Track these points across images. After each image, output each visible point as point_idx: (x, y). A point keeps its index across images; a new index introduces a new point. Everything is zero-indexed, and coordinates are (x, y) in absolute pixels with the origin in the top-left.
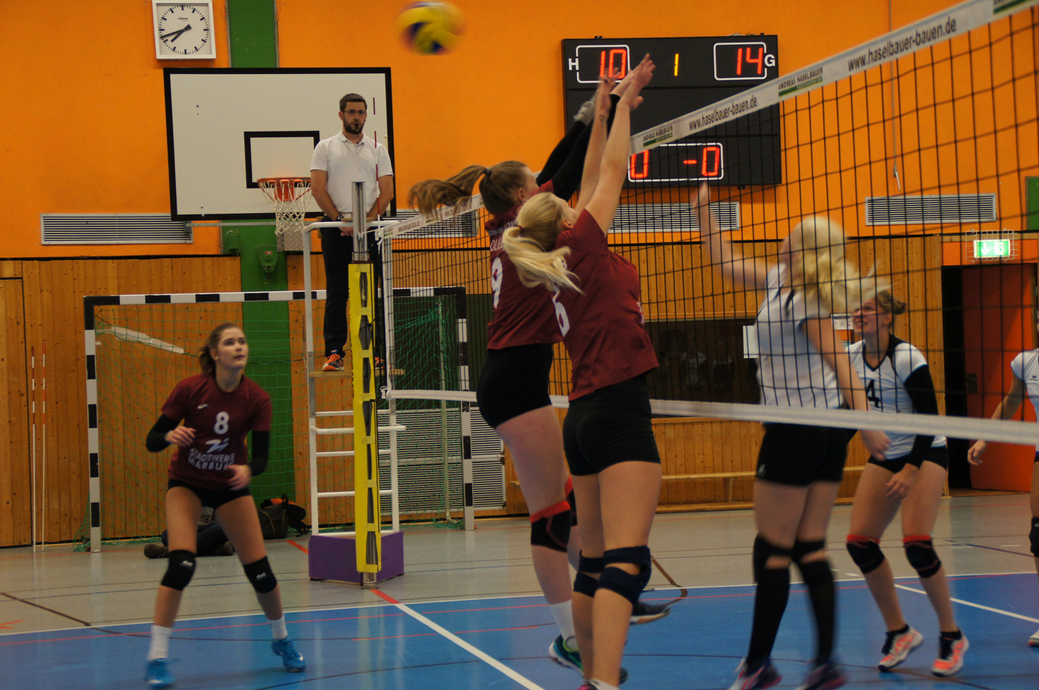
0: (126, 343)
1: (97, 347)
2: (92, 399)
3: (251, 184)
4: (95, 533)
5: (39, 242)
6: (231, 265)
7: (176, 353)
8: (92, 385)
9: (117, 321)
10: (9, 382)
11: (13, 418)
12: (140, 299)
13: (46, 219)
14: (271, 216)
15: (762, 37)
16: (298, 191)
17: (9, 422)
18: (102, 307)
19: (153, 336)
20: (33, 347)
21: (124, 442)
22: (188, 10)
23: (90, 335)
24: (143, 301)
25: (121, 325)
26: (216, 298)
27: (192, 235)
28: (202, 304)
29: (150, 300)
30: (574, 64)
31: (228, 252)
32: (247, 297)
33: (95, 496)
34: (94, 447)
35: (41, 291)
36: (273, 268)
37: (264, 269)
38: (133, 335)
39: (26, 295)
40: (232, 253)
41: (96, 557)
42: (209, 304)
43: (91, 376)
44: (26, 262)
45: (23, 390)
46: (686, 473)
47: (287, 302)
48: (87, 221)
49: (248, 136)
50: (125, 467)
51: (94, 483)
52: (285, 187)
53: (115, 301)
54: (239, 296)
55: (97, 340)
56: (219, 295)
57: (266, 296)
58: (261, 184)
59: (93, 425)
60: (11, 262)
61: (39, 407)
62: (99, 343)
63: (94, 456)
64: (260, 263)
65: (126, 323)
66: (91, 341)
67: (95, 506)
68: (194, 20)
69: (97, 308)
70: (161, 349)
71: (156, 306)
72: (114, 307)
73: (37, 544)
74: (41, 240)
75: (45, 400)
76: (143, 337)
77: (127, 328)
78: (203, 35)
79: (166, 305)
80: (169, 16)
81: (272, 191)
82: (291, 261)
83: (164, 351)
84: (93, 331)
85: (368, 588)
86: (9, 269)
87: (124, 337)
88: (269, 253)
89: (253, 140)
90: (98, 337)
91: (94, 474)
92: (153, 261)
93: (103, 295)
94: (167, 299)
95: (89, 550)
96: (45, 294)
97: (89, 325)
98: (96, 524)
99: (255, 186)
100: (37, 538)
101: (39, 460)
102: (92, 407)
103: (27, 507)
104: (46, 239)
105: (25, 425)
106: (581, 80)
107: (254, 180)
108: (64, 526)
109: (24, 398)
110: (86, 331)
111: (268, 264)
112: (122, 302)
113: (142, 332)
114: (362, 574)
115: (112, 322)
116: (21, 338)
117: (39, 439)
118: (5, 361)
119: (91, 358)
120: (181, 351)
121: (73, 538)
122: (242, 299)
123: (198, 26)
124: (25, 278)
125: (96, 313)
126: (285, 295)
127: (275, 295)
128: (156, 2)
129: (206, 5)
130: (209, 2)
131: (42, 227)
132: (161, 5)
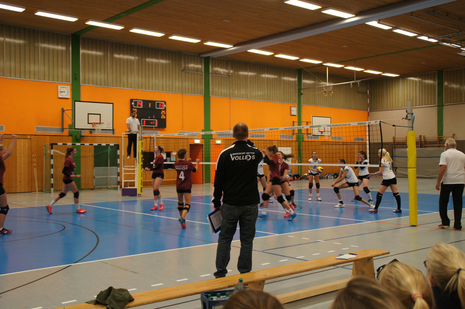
1: (53, 153)
2: (52, 163)
3: (88, 123)
4: (52, 189)
5: (35, 132)
6: (71, 138)
10: (28, 160)
13: (36, 127)
15: (163, 101)
17: (28, 167)
18: (54, 145)
20: (33, 153)
22: (65, 88)
24: (62, 144)
27: (64, 132)
30: (133, 104)
32: (72, 144)
35: (35, 141)
38: (56, 151)
39: (32, 142)
40: (70, 135)
41: (52, 194)
43: (52, 159)
44: (32, 136)
46: (149, 180)
48: (44, 128)
49: (88, 114)
51: (52, 180)
52: (94, 124)
53: (57, 144)
56: (67, 144)
57: (75, 144)
60: (29, 136)
63: (52, 174)
68: (66, 90)
78: (67, 93)
80: (61, 89)
82: (81, 137)
86: (29, 137)
88: (78, 136)
91: (52, 178)
92: (56, 136)
106: (134, 106)
109: (31, 163)
110: (51, 150)
111: (78, 138)
113: (58, 151)
116: (30, 151)
118: (27, 156)
119: (52, 155)
122: (80, 145)
123: (66, 91)
124: (32, 139)
127: (78, 144)
128: (59, 86)
129: (68, 87)
130: (69, 87)
131: (35, 129)
132: (60, 87)
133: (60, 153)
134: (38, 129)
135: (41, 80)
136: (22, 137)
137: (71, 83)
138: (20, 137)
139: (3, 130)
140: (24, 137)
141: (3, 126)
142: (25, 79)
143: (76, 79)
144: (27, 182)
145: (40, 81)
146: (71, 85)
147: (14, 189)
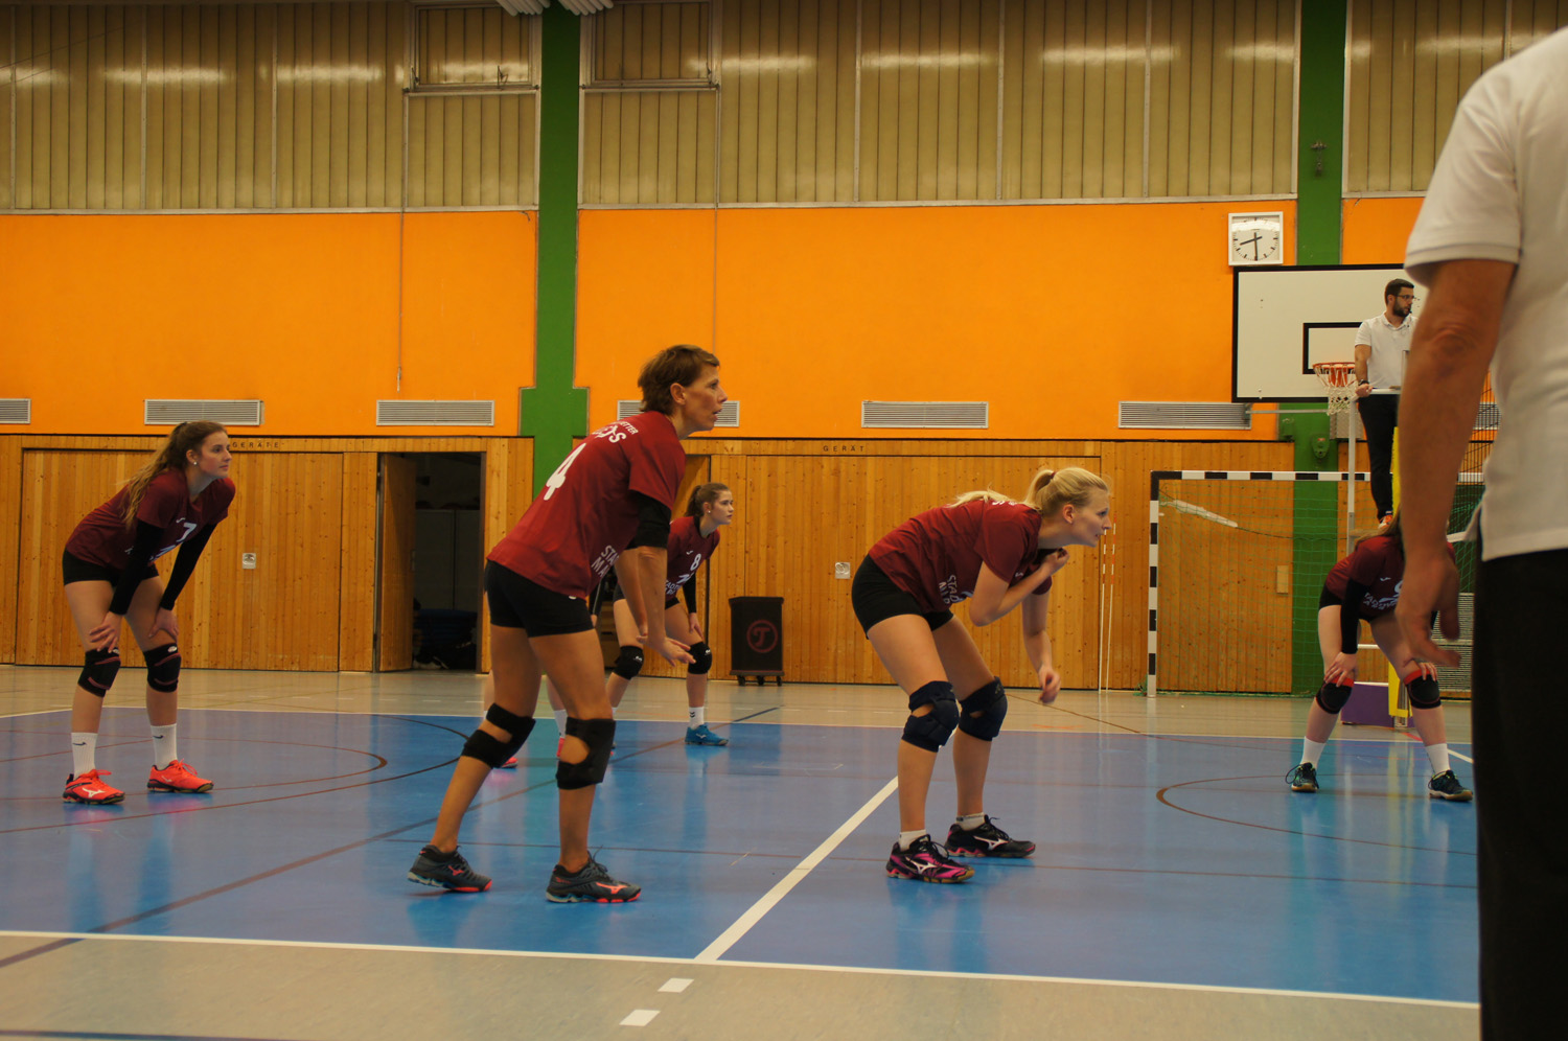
0: (1186, 516)
1: (1160, 517)
2: (1153, 561)
3: (1306, 371)
4: (1152, 680)
5: (1118, 426)
6: (1286, 450)
7: (1230, 527)
8: (1154, 549)
9: (1179, 497)
11: (1087, 578)
12: (1200, 474)
13: (1123, 406)
14: (1325, 400)
16: (1352, 377)
17: (1084, 581)
18: (1166, 481)
19: (1210, 509)
21: (1181, 605)
22: (1259, 222)
23: (1154, 505)
24: (1203, 477)
25: (1182, 499)
26: (1269, 476)
27: (1251, 422)
28: (1256, 482)
29: (1208, 476)
31: (1282, 439)
32: (1298, 476)
33: (1152, 648)
34: (1153, 604)
35: (1116, 469)
36: (1324, 455)
37: (1317, 454)
38: (1192, 508)
40: (1287, 440)
41: (1152, 699)
42: (1263, 482)
43: (1154, 541)
44: (1105, 443)
45: (1096, 554)
47: (1336, 482)
48: (1158, 408)
49: (1307, 326)
50: (1181, 628)
51: (1152, 636)
52: (1337, 374)
53: (1178, 476)
54: (1291, 475)
55: (1160, 511)
56: (1271, 474)
57: (1316, 476)
58: (1316, 370)
59: (1153, 584)
60: (1092, 443)
61: (1108, 568)
62: (1162, 514)
63: (1153, 613)
64: (1312, 449)
65: (1187, 498)
66: (1155, 512)
67: (1152, 656)
69: (1161, 482)
70: (1216, 523)
71: (1215, 482)
72: (1177, 481)
73: (1103, 688)
74: (1117, 424)
75: (1115, 563)
76: (1201, 511)
77: (1188, 502)
78: (1274, 242)
79: (1223, 481)
81: (1326, 377)
82: (1341, 448)
83: (1220, 524)
84: (1157, 502)
85: (1399, 731)
86: (1090, 449)
87: (1184, 510)
88: (1321, 439)
89: (1310, 330)
90: (1162, 509)
91: (1153, 628)
92: (1214, 444)
93: (1168, 470)
94: (1224, 476)
95: (1145, 695)
96: (1119, 470)
97: (1154, 496)
98: (1152, 672)
99: (1311, 372)
100: (1103, 683)
101: (1107, 615)
102: (1153, 569)
103: (1095, 656)
104: (1122, 423)
105: (1096, 584)
107: (1310, 367)
108: (1126, 675)
109: (1097, 561)
110: (1152, 502)
111: (1319, 450)
112: (1184, 477)
113: (1200, 506)
114: (1393, 718)
115: (1175, 497)
117: (1107, 598)
119: (1154, 526)
120: (1235, 525)
121: (1134, 687)
122: (1293, 478)
123: (1268, 235)
124: (1103, 458)
125: (1160, 487)
126: (1336, 476)
127: (1324, 476)
128: (1231, 215)
129: (1278, 216)
130: (1281, 214)
131: (1120, 412)
132: (1234, 218)
133: (1209, 515)
134: (1131, 413)
135: (1149, 196)
136: (1059, 448)
137: (1295, 196)
138: (1053, 448)
139: (984, 423)
140: (1070, 448)
141: (983, 408)
142: (1080, 201)
143: (1318, 174)
144: (1079, 646)
145: (1146, 201)
146: (1294, 203)
147: (1023, 672)
